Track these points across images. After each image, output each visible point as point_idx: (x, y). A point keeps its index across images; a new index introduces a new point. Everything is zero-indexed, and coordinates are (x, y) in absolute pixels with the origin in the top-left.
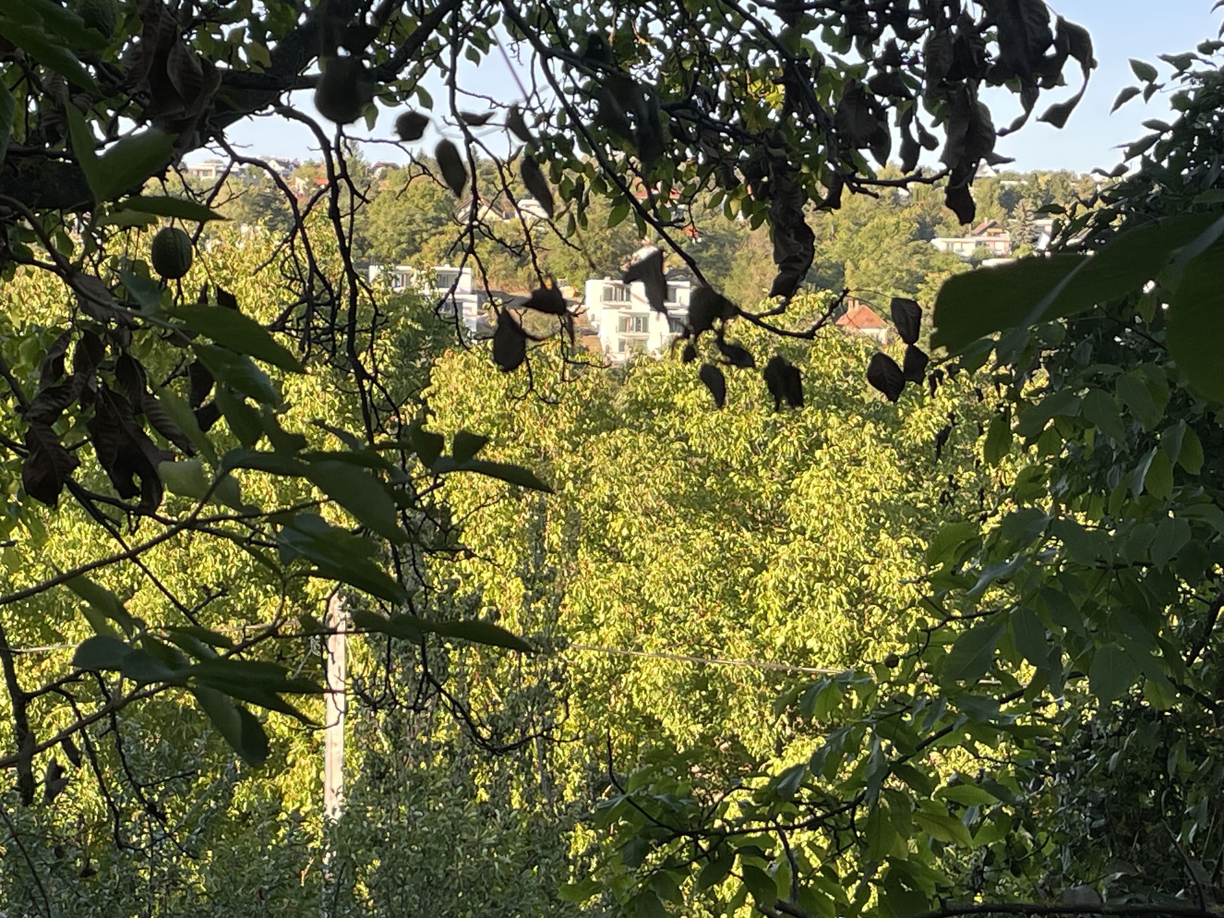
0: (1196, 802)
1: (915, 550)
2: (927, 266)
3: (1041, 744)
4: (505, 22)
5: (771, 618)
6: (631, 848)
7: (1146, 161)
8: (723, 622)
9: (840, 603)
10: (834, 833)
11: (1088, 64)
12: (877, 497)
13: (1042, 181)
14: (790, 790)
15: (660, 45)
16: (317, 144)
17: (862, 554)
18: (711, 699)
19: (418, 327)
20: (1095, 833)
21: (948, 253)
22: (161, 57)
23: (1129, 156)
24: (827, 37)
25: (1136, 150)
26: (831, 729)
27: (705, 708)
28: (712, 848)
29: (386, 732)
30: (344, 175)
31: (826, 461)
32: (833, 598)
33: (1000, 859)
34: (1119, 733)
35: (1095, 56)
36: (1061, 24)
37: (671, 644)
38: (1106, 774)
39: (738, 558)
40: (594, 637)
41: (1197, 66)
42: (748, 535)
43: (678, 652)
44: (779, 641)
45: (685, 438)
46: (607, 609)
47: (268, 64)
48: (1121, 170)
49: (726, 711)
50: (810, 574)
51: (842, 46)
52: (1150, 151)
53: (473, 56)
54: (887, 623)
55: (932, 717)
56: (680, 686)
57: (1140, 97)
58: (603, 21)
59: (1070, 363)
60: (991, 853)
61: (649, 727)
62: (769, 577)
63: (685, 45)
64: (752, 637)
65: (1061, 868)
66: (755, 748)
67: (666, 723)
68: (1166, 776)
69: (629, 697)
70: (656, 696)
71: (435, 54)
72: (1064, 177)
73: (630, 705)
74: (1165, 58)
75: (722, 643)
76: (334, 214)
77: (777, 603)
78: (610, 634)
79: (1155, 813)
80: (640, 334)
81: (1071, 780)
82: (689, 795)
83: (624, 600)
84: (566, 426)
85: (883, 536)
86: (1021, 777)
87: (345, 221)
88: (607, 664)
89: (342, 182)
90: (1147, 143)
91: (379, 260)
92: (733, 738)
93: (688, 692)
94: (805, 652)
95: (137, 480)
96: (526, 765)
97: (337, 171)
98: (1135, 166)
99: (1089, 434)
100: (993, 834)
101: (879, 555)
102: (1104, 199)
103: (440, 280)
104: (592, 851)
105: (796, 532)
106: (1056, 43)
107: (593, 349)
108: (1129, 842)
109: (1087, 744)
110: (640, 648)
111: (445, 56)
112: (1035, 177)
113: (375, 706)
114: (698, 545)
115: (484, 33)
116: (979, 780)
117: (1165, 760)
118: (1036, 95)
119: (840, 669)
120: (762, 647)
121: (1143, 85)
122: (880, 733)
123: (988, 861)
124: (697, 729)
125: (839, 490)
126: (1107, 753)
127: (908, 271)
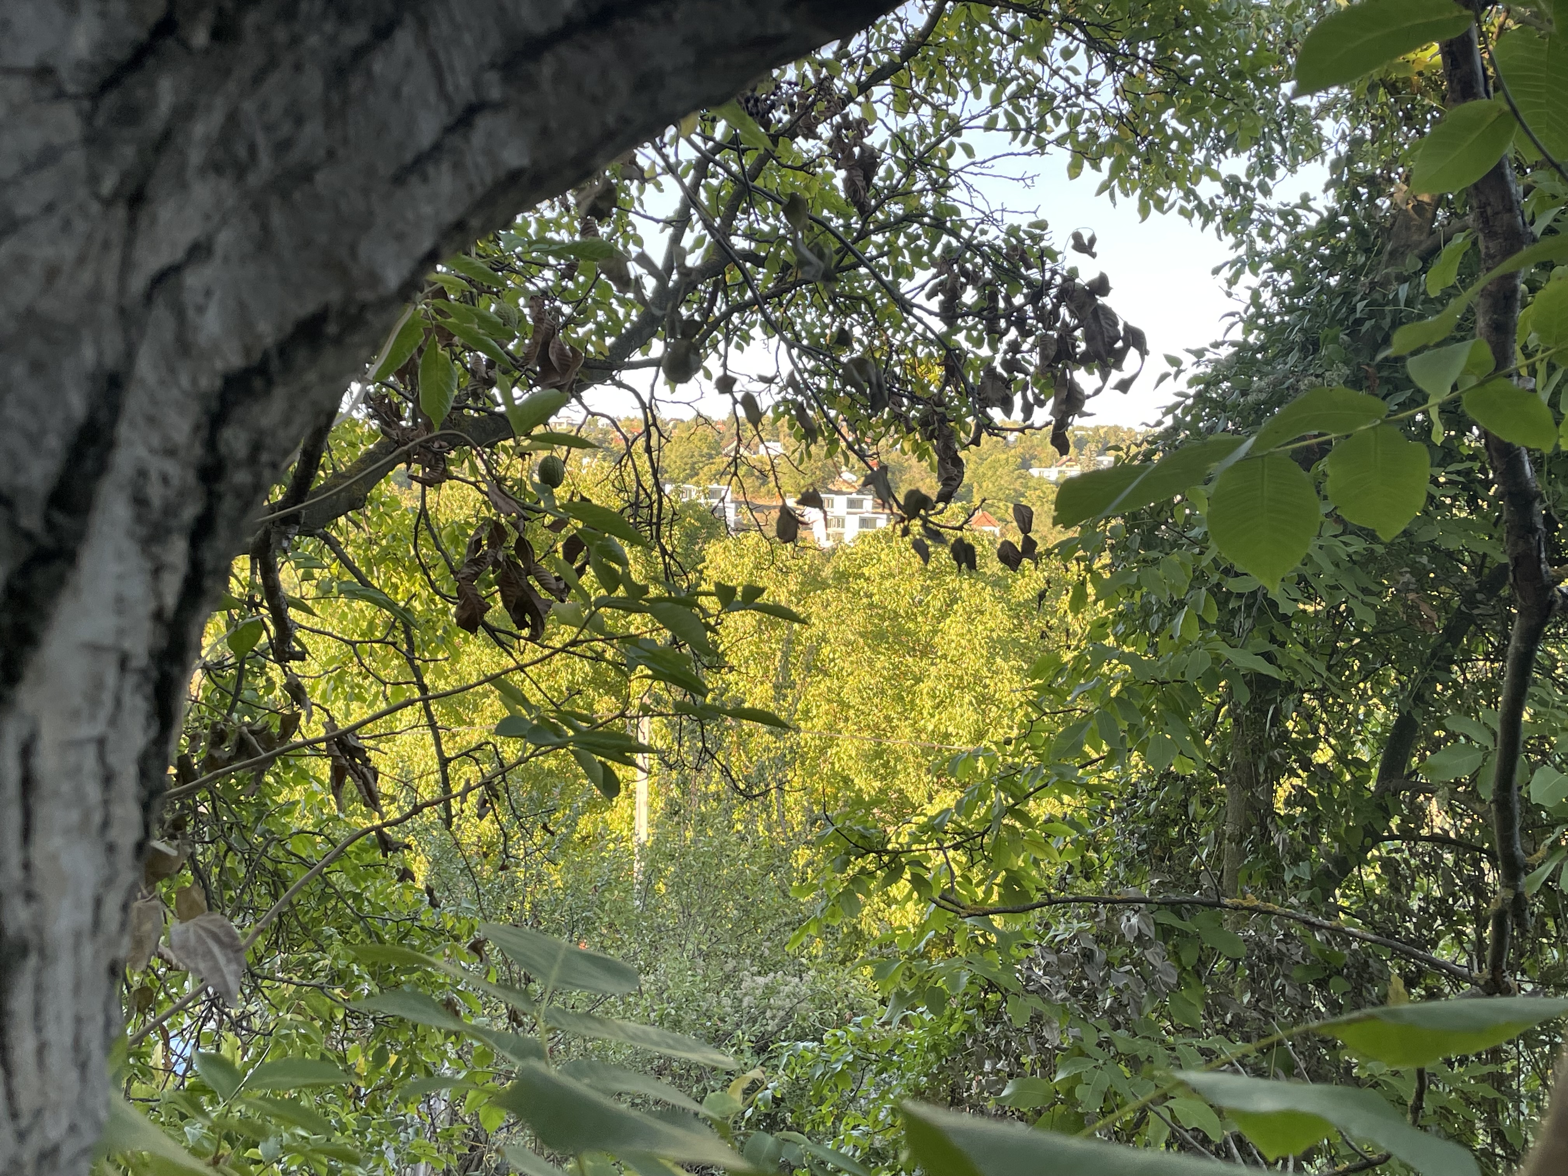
0: (1207, 834)
1: (1019, 670)
2: (1026, 487)
3: (1105, 795)
4: (761, 326)
5: (925, 712)
6: (838, 862)
7: (1175, 417)
8: (894, 715)
9: (971, 703)
10: (970, 852)
11: (1144, 352)
12: (995, 635)
13: (1102, 432)
14: (941, 824)
15: (860, 342)
16: (637, 404)
17: (984, 672)
18: (886, 765)
19: (697, 524)
20: (1140, 853)
21: (1040, 478)
22: (545, 345)
23: (1165, 414)
24: (969, 338)
25: (1170, 410)
26: (964, 786)
27: (882, 771)
28: (891, 861)
29: (678, 785)
30: (655, 424)
31: (961, 611)
32: (966, 700)
33: (1077, 871)
34: (1156, 789)
35: (1148, 347)
36: (1126, 327)
37: (860, 730)
38: (1147, 815)
39: (904, 674)
40: (810, 725)
41: (1209, 355)
42: (911, 660)
43: (866, 734)
44: (930, 727)
45: (870, 596)
46: (818, 707)
47: (607, 354)
48: (1159, 423)
49: (895, 773)
50: (951, 685)
51: (978, 343)
52: (1179, 412)
53: (739, 347)
54: (1000, 717)
55: (1034, 778)
56: (867, 756)
57: (1171, 378)
58: (825, 326)
59: (1125, 548)
60: (1071, 867)
61: (846, 783)
62: (924, 687)
63: (877, 342)
64: (913, 725)
65: (1117, 876)
66: (915, 799)
67: (856, 781)
68: (1187, 816)
69: (833, 764)
70: (851, 763)
71: (715, 347)
72: (1116, 429)
73: (833, 769)
74: (1188, 351)
75: (893, 729)
76: (648, 449)
77: (929, 703)
78: (819, 723)
79: (1180, 841)
80: (840, 530)
81: (1124, 819)
82: (875, 827)
83: (830, 701)
84: (793, 587)
85: (998, 660)
86: (1091, 817)
87: (655, 454)
88: (818, 742)
89: (653, 429)
90: (1176, 406)
91: (672, 481)
92: (901, 791)
93: (872, 761)
94: (947, 736)
95: (528, 618)
96: (766, 808)
97: (650, 421)
98: (1169, 421)
99: (1137, 595)
100: (1072, 854)
101: (996, 673)
102: (1148, 442)
103: (712, 494)
104: (809, 863)
105: (941, 657)
106: (1124, 339)
107: (809, 539)
108: (1162, 860)
109: (1135, 796)
110: (840, 732)
111: (721, 346)
112: (1097, 429)
113: (671, 767)
114: (878, 665)
115: (747, 332)
116: (1064, 818)
117: (1186, 806)
118: (1109, 373)
119: (970, 747)
120: (919, 732)
121: (1172, 370)
122: (1000, 788)
123: (1070, 871)
124: (877, 784)
125: (969, 631)
126: (1148, 802)
127: (1015, 490)
